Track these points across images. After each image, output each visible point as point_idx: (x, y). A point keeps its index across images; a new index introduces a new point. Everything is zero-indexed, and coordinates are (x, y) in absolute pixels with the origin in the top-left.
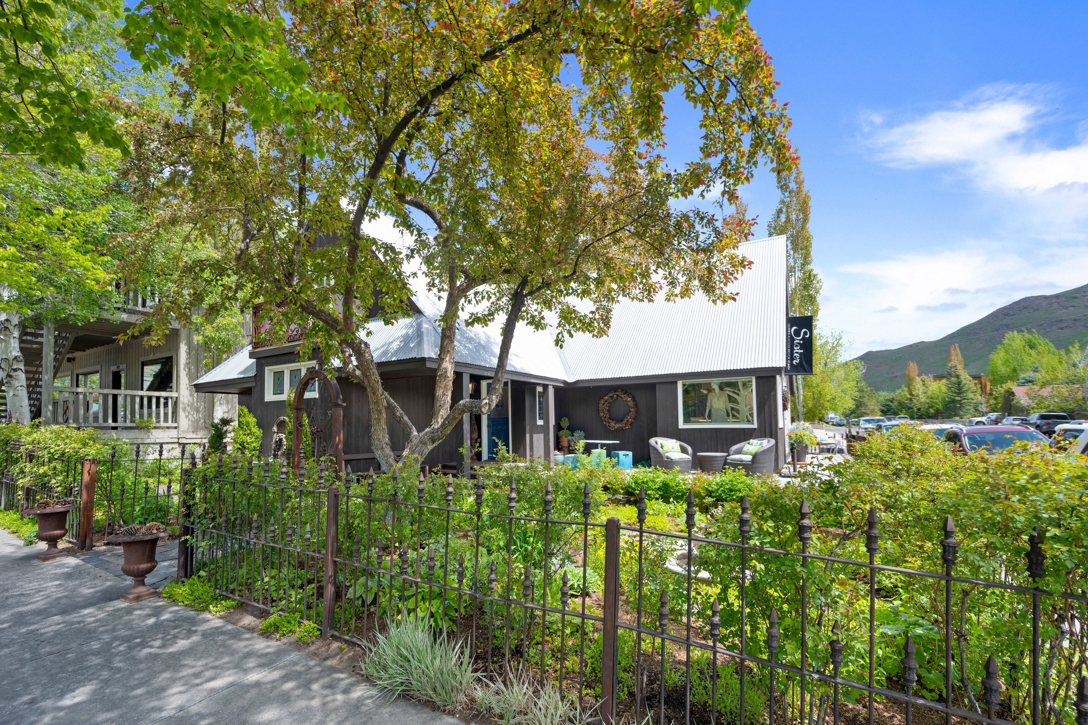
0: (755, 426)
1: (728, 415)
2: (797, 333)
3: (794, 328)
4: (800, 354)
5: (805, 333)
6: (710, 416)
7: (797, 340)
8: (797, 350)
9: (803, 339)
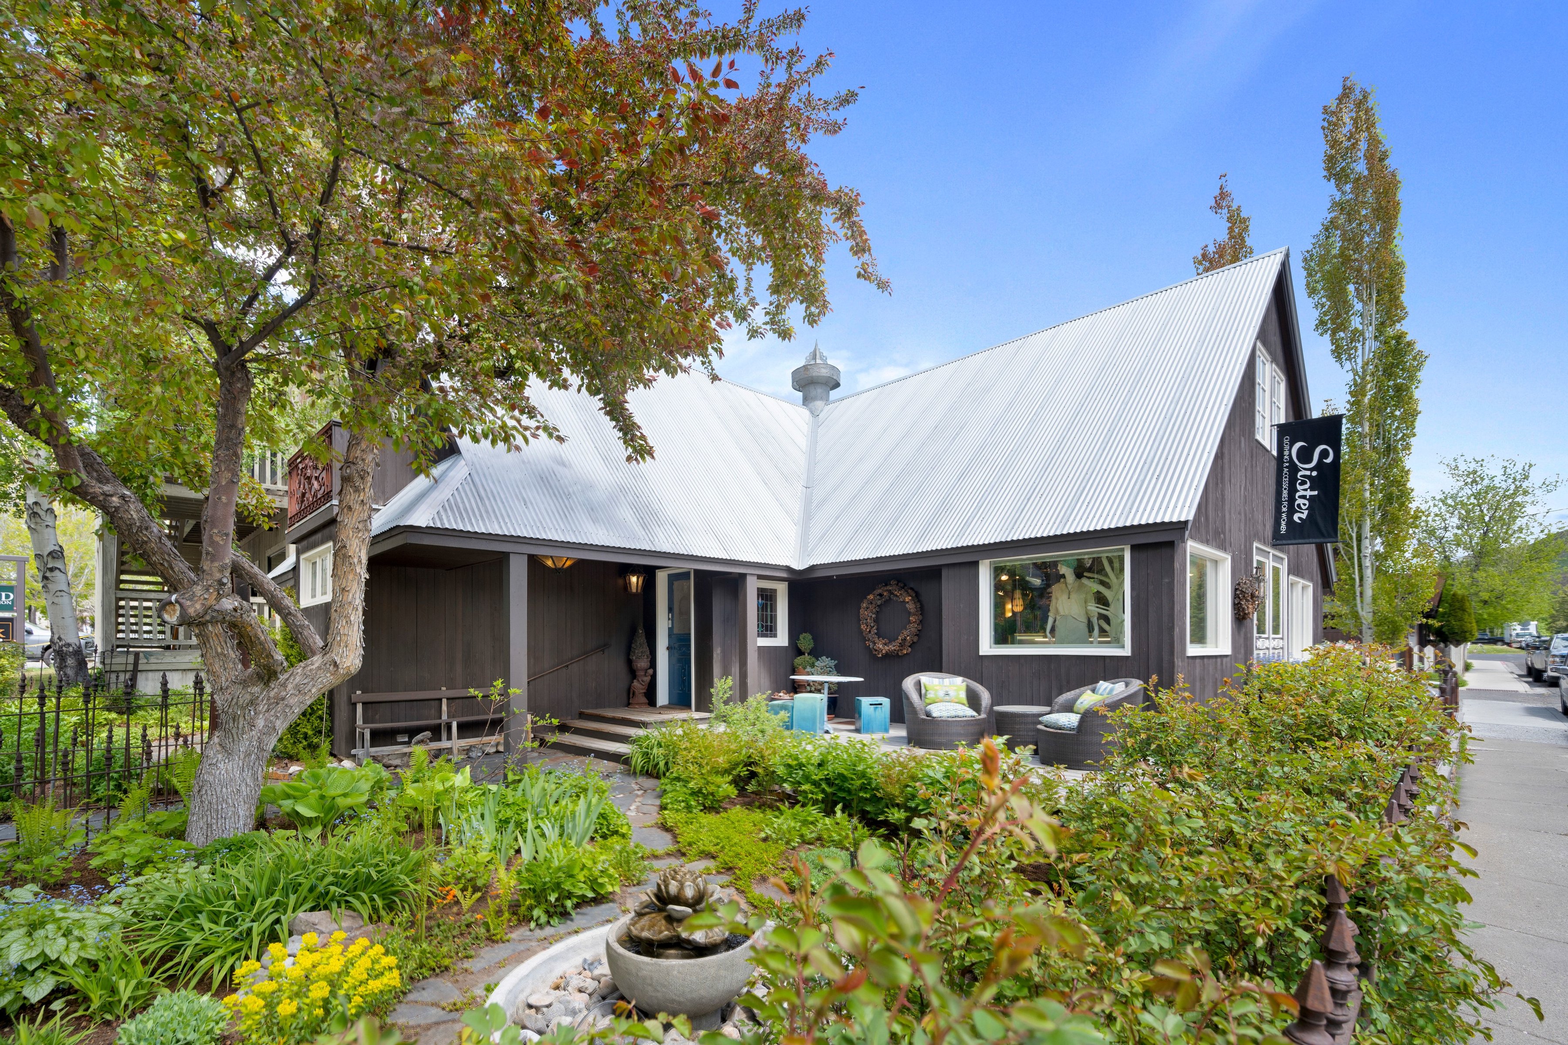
0: (1127, 652)
1: (1090, 629)
2: (1305, 455)
3: (1299, 444)
4: (1311, 499)
5: (1324, 454)
6: (1053, 630)
7: (1305, 470)
8: (1304, 491)
9: (1320, 466)
